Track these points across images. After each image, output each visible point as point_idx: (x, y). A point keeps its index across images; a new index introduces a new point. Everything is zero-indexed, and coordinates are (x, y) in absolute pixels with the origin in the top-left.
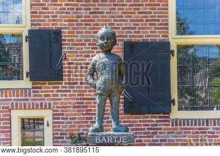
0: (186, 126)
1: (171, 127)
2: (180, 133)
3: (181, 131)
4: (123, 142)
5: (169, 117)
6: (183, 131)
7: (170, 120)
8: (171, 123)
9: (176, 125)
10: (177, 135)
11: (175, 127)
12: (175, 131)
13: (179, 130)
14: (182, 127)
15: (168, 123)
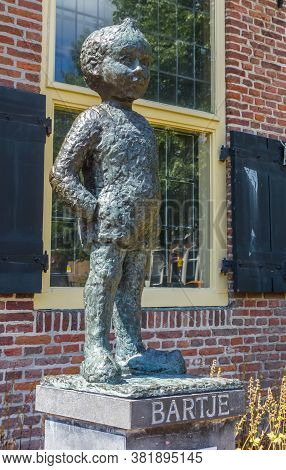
0: (69, 332)
1: (34, 334)
2: (56, 350)
3: (57, 344)
4: (220, 413)
5: (30, 305)
6: (64, 344)
7: (35, 314)
8: (34, 323)
9: (48, 329)
10: (47, 357)
11: (44, 333)
12: (44, 346)
13: (53, 343)
14: (61, 332)
15: (28, 322)
